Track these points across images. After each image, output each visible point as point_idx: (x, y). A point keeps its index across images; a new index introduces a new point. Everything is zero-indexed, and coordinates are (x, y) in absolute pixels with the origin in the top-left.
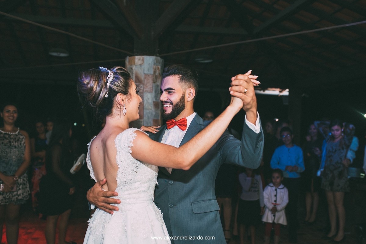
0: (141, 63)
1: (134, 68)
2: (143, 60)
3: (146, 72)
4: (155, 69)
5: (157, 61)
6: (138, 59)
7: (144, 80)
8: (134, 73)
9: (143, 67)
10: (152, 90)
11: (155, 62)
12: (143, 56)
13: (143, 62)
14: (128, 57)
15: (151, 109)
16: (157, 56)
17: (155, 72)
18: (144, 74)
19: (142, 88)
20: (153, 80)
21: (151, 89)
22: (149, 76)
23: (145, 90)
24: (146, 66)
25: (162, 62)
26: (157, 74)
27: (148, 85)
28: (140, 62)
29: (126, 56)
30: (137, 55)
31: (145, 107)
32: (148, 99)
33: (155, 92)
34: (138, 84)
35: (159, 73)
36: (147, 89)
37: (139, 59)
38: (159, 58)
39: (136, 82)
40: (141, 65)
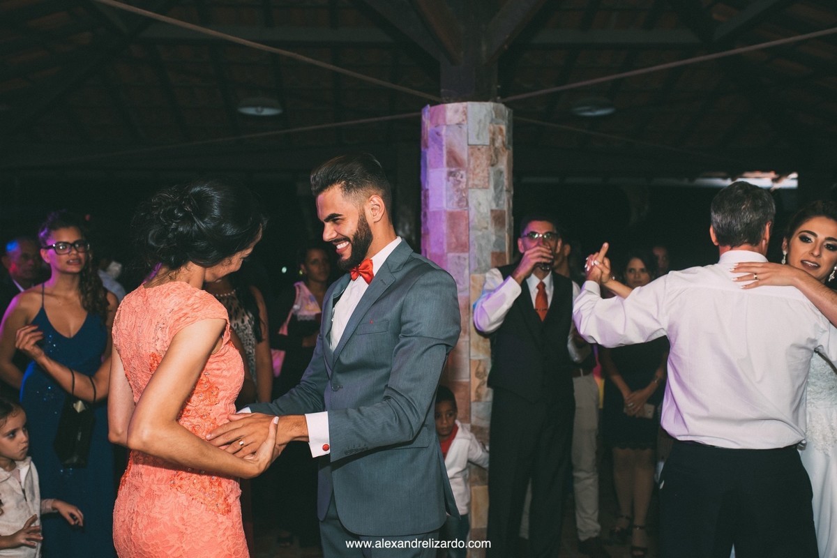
0: (461, 120)
1: (444, 131)
2: (465, 113)
3: (473, 141)
4: (494, 134)
5: (498, 114)
6: (452, 111)
7: (469, 161)
8: (444, 143)
9: (465, 128)
10: (488, 182)
11: (494, 115)
12: (465, 104)
13: (464, 117)
14: (428, 106)
15: (486, 228)
16: (495, 101)
17: (493, 140)
18: (468, 145)
19: (464, 180)
20: (490, 158)
21: (487, 180)
22: (479, 149)
23: (471, 183)
24: (472, 126)
25: (509, 114)
26: (498, 143)
27: (478, 171)
28: (458, 118)
29: (424, 106)
30: (449, 102)
31: (471, 224)
32: (480, 204)
33: (496, 187)
34: (453, 169)
35: (503, 142)
36: (476, 182)
37: (456, 111)
38: (502, 106)
39: (449, 164)
40: (459, 124)
